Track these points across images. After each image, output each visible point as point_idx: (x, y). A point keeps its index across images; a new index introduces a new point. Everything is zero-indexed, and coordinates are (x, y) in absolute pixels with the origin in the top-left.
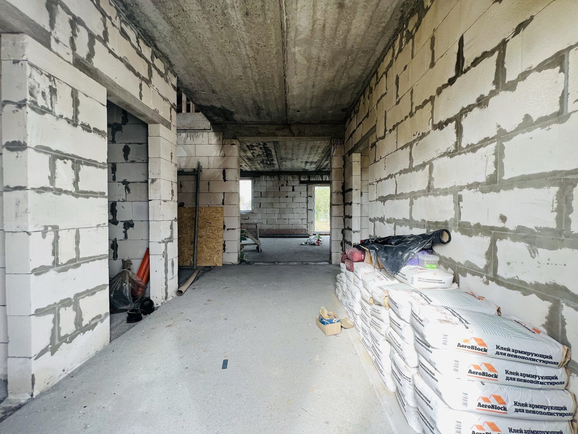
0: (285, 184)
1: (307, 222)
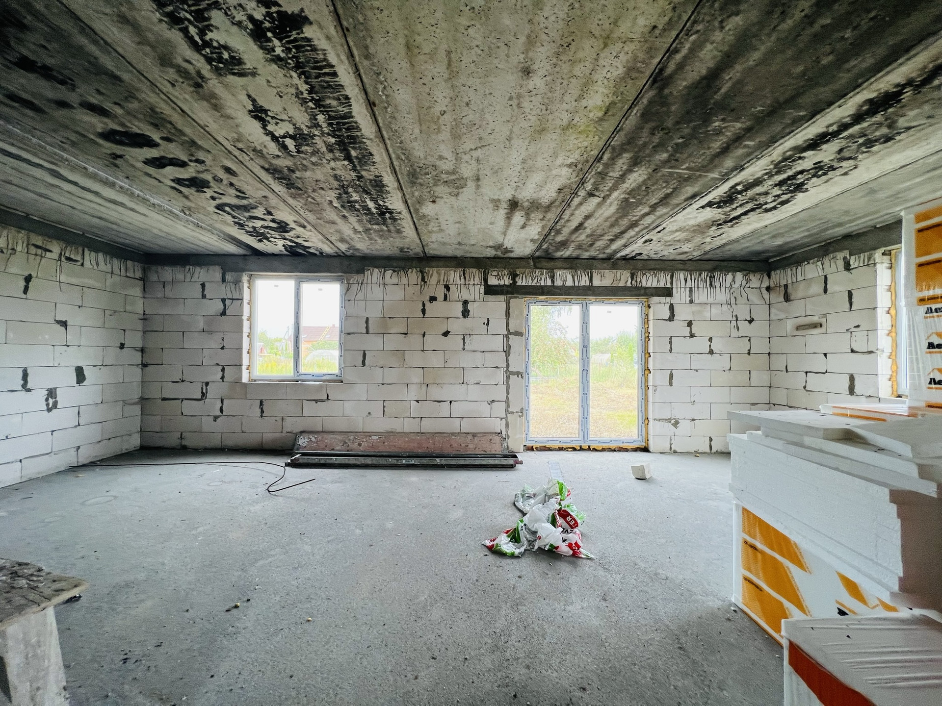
0: (441, 297)
1: (507, 411)
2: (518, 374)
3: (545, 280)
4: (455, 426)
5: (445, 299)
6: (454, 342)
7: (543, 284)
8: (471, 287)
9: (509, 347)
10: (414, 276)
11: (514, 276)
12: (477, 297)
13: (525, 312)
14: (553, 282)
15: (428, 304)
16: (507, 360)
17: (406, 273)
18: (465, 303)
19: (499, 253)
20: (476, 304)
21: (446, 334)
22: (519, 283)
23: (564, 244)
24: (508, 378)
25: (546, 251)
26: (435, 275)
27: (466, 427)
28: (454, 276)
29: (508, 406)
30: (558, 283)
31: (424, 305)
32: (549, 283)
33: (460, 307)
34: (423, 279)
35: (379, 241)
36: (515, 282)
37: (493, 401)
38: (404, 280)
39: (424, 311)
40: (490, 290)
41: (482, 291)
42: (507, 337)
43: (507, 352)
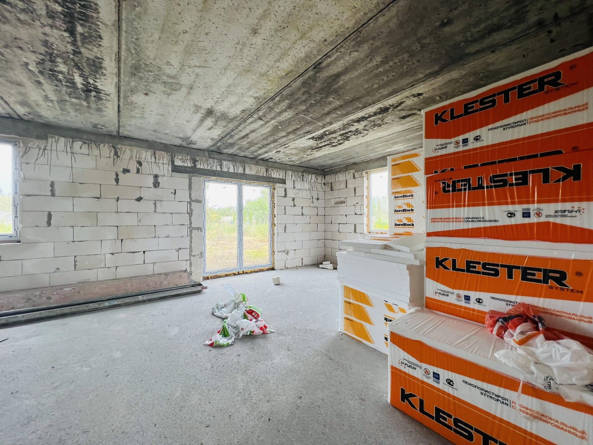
0: (133, 169)
1: (190, 255)
2: (198, 229)
3: (216, 167)
4: (149, 269)
5: (138, 171)
6: (146, 206)
7: (215, 169)
8: (161, 165)
9: (191, 210)
10: (106, 150)
11: (195, 161)
12: (166, 173)
13: (203, 187)
14: (221, 168)
15: (121, 175)
16: (190, 219)
17: (98, 146)
18: (156, 176)
19: (184, 144)
20: (165, 178)
21: (139, 199)
22: (198, 166)
23: (232, 145)
24: (191, 232)
25: (219, 148)
26: (128, 153)
27: (158, 269)
28: (146, 155)
29: (191, 251)
30: (225, 169)
31: (117, 175)
32: (219, 169)
33: (151, 180)
34: (116, 154)
35: (73, 113)
36: (195, 166)
37: (180, 249)
38: (96, 152)
39: (117, 180)
40: (176, 169)
41: (170, 169)
42: (190, 203)
43: (190, 214)
